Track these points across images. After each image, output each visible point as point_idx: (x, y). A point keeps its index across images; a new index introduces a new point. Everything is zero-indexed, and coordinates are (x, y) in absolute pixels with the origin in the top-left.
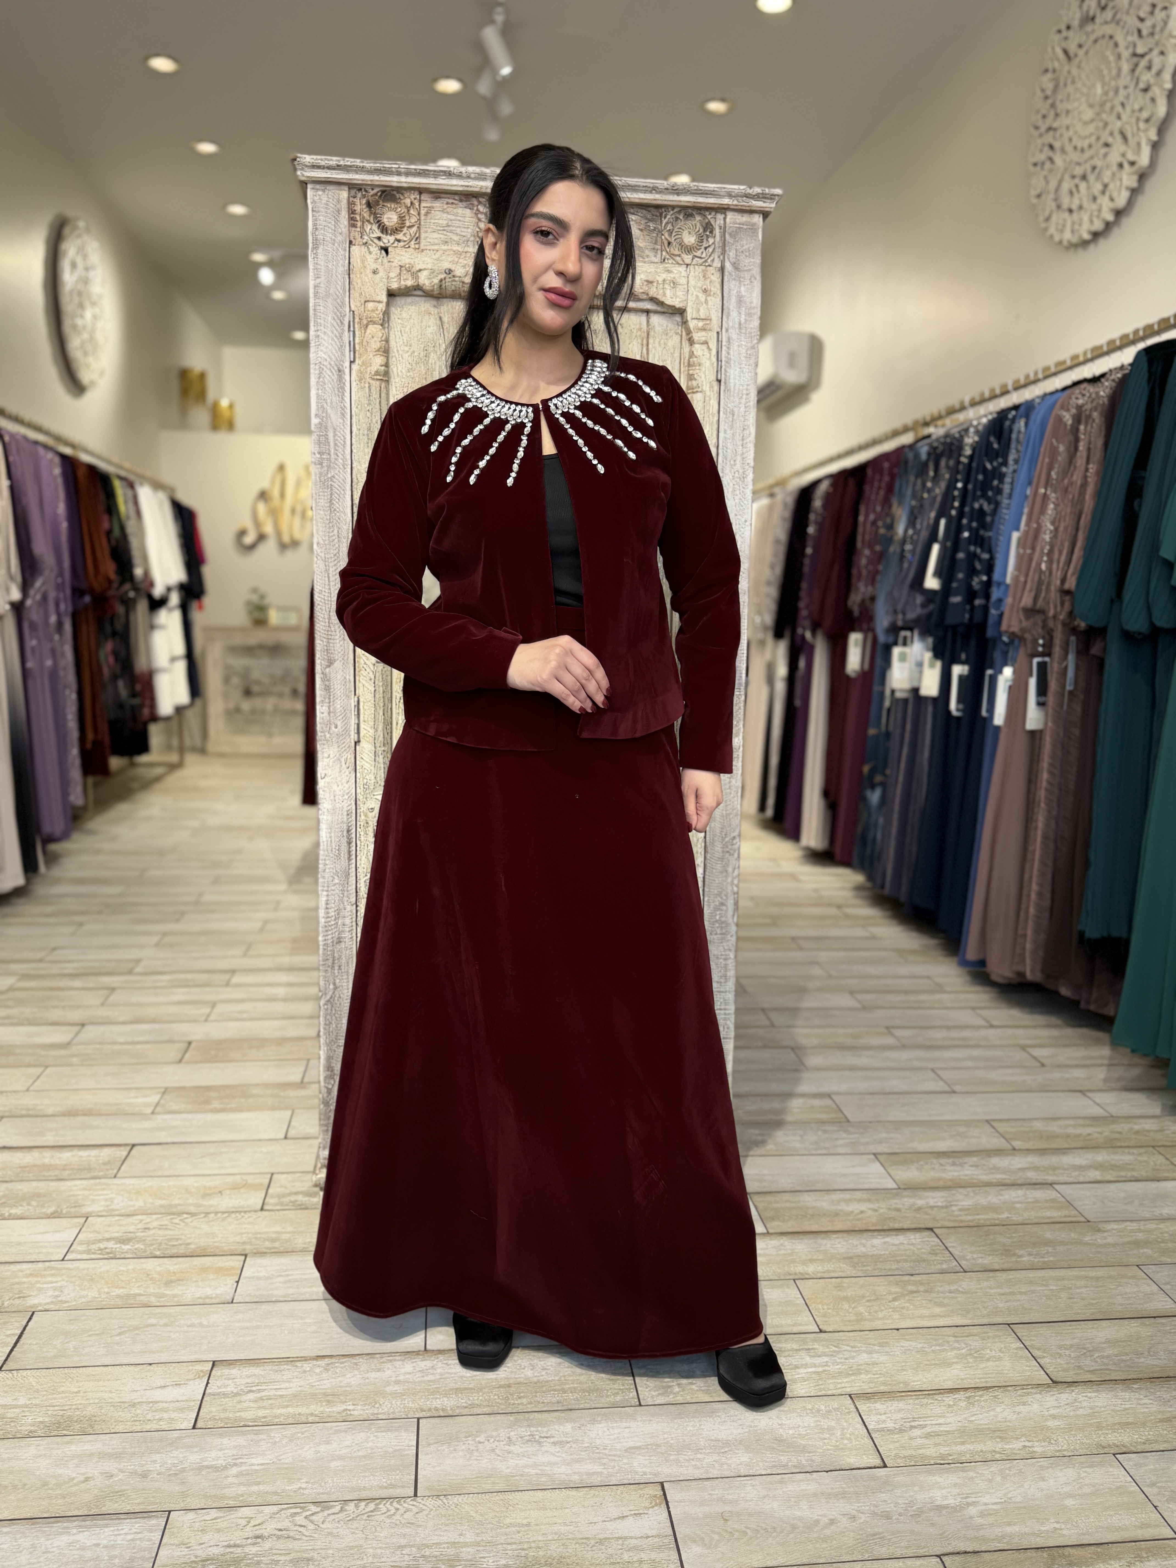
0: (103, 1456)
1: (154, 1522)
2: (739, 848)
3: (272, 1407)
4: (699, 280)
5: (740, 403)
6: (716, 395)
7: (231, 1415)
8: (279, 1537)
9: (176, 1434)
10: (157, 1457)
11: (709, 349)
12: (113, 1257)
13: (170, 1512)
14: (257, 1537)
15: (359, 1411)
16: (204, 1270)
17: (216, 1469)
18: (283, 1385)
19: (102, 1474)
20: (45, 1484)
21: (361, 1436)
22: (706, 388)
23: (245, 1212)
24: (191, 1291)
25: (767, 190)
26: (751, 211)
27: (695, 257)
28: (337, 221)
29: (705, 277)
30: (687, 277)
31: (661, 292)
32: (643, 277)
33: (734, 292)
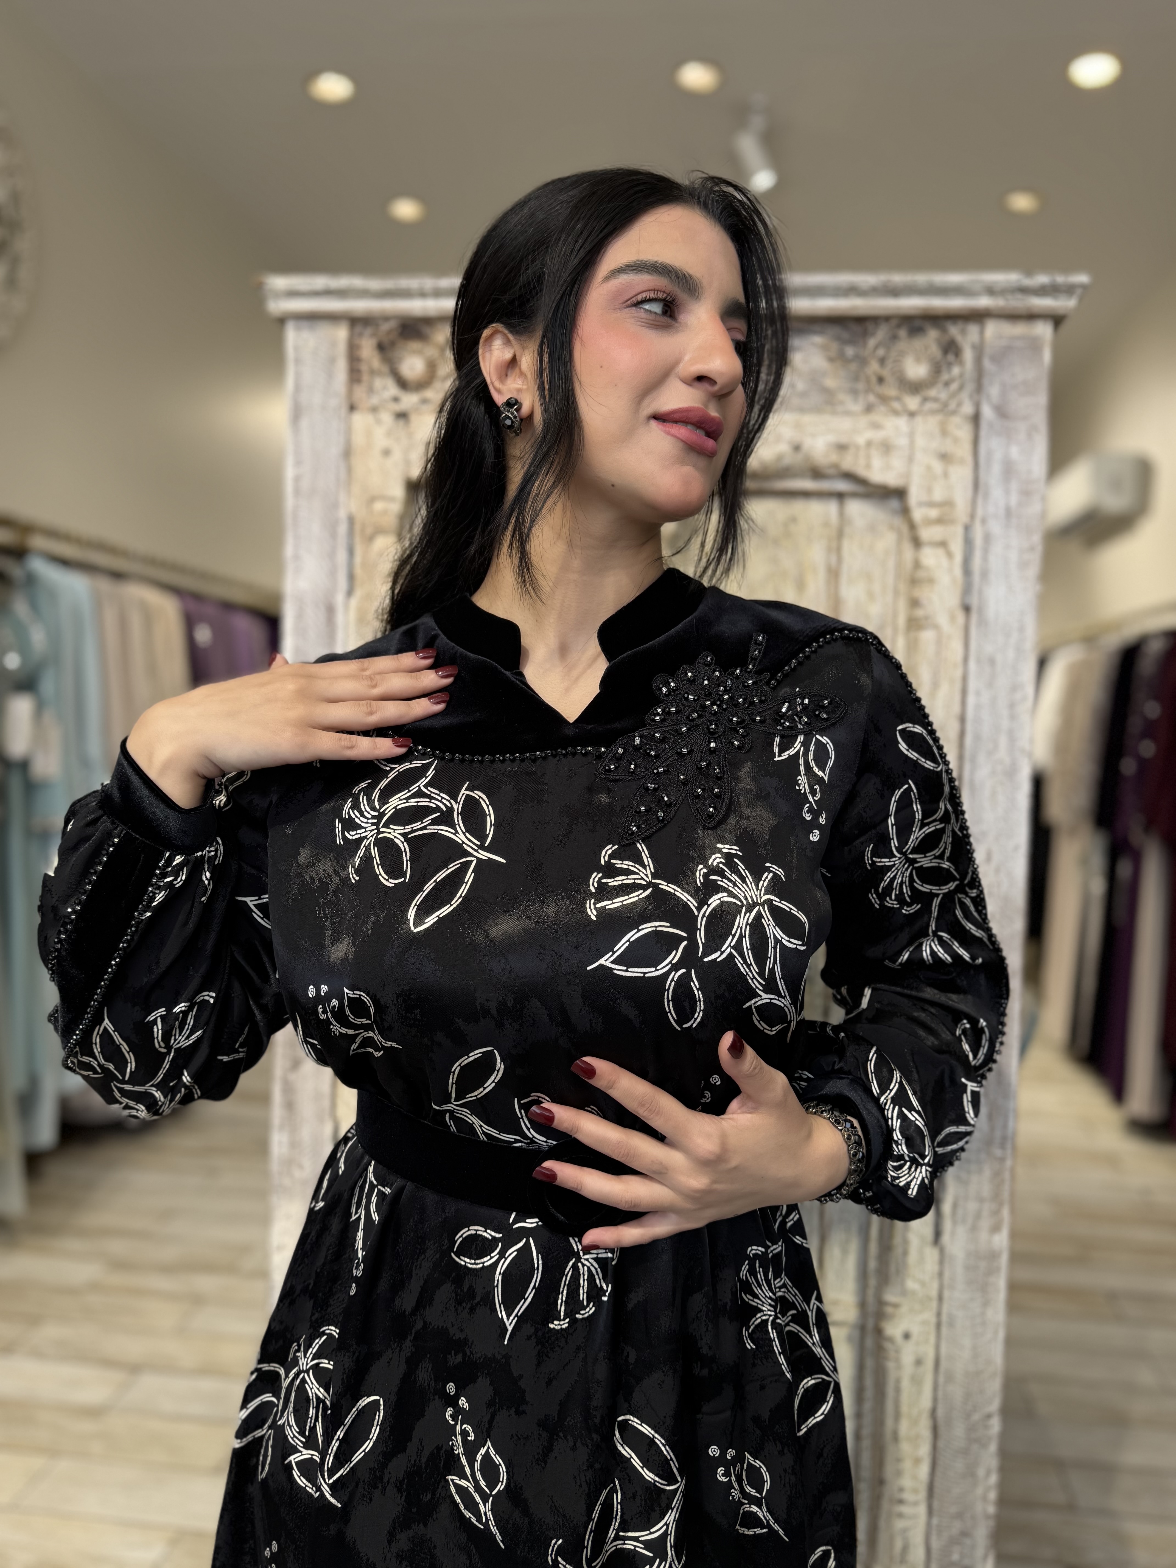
4: (933, 438)
6: (961, 633)
11: (950, 556)
22: (943, 620)
25: (1060, 279)
26: (1031, 316)
27: (925, 399)
28: (330, 375)
29: (944, 432)
30: (911, 435)
31: (862, 462)
32: (831, 438)
33: (998, 456)
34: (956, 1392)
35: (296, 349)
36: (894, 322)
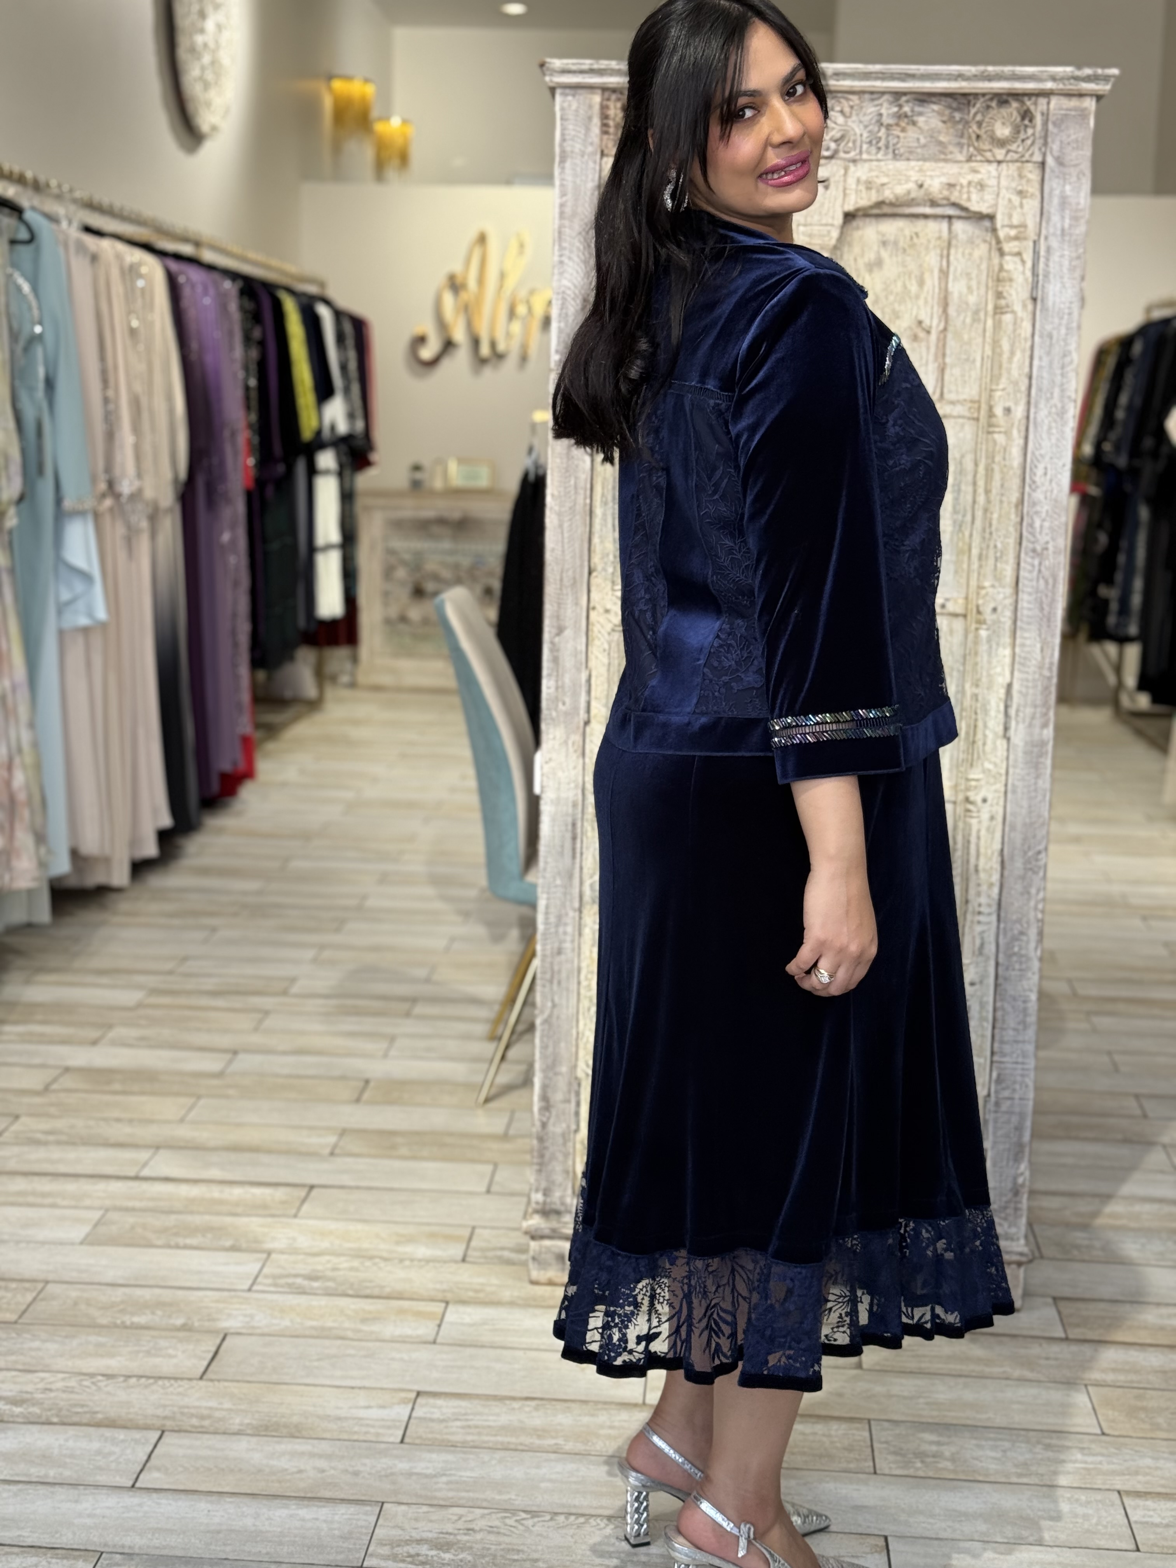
0: (312, 1455)
1: (368, 1508)
2: (1045, 866)
3: (479, 1434)
4: (1013, 180)
5: (1060, 324)
6: (1030, 316)
7: (438, 1436)
8: (489, 1532)
9: (383, 1446)
10: (367, 1461)
11: (1023, 262)
12: (302, 1291)
13: (383, 1503)
14: (468, 1530)
15: (569, 1446)
16: (401, 1312)
17: (426, 1476)
18: (491, 1418)
19: (314, 1468)
20: (260, 1471)
21: (571, 1466)
22: (1018, 308)
23: (445, 1262)
24: (390, 1330)
25: (1099, 71)
26: (1081, 95)
27: (1008, 151)
28: (588, 129)
29: (1021, 176)
30: (999, 177)
31: (965, 196)
32: (944, 180)
33: (1057, 192)
34: (1018, 837)
35: (562, 109)
36: (987, 97)
